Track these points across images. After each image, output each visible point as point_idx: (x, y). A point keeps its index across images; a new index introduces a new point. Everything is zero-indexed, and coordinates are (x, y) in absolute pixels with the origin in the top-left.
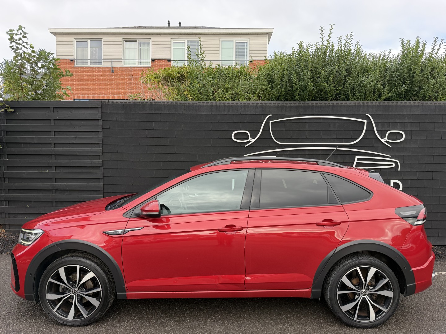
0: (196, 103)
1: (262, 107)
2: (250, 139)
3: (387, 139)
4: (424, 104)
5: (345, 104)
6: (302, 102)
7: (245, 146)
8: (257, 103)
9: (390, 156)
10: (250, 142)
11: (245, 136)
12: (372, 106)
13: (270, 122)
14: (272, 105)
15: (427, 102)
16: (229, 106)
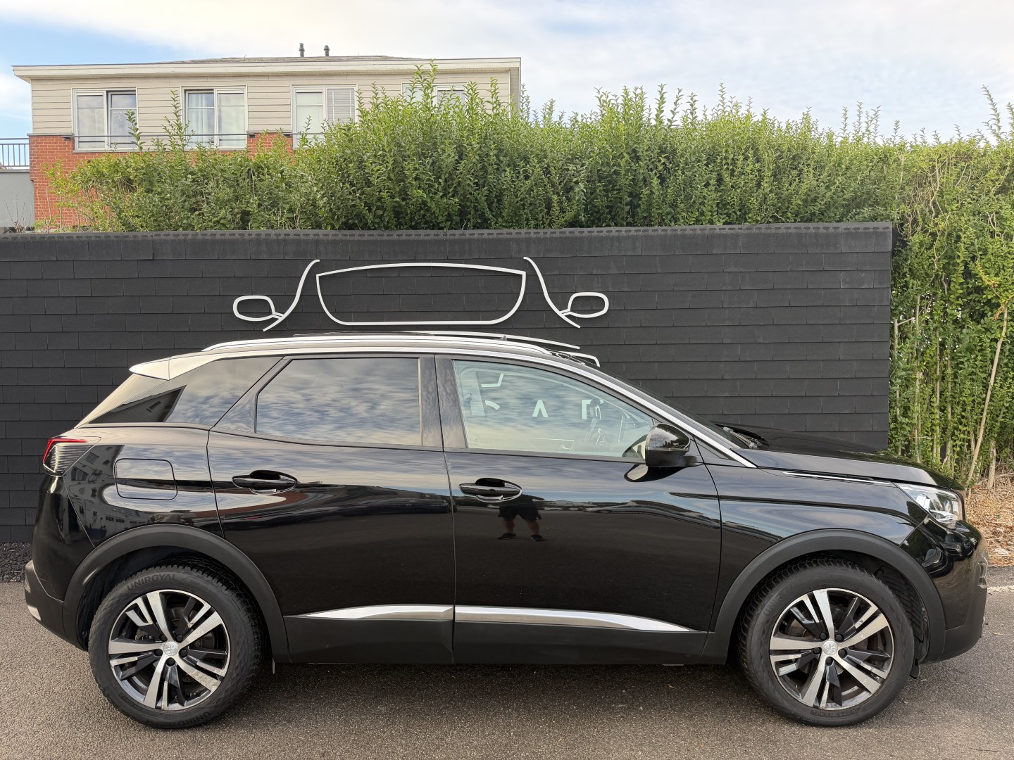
0: (152, 236)
1: (297, 242)
2: (275, 314)
3: (571, 311)
4: (650, 233)
5: (480, 237)
6: (387, 232)
7: (264, 330)
8: (285, 235)
9: (578, 348)
10: (274, 320)
11: (262, 308)
12: (538, 238)
13: (318, 276)
14: (321, 237)
15: (656, 227)
16: (223, 242)
